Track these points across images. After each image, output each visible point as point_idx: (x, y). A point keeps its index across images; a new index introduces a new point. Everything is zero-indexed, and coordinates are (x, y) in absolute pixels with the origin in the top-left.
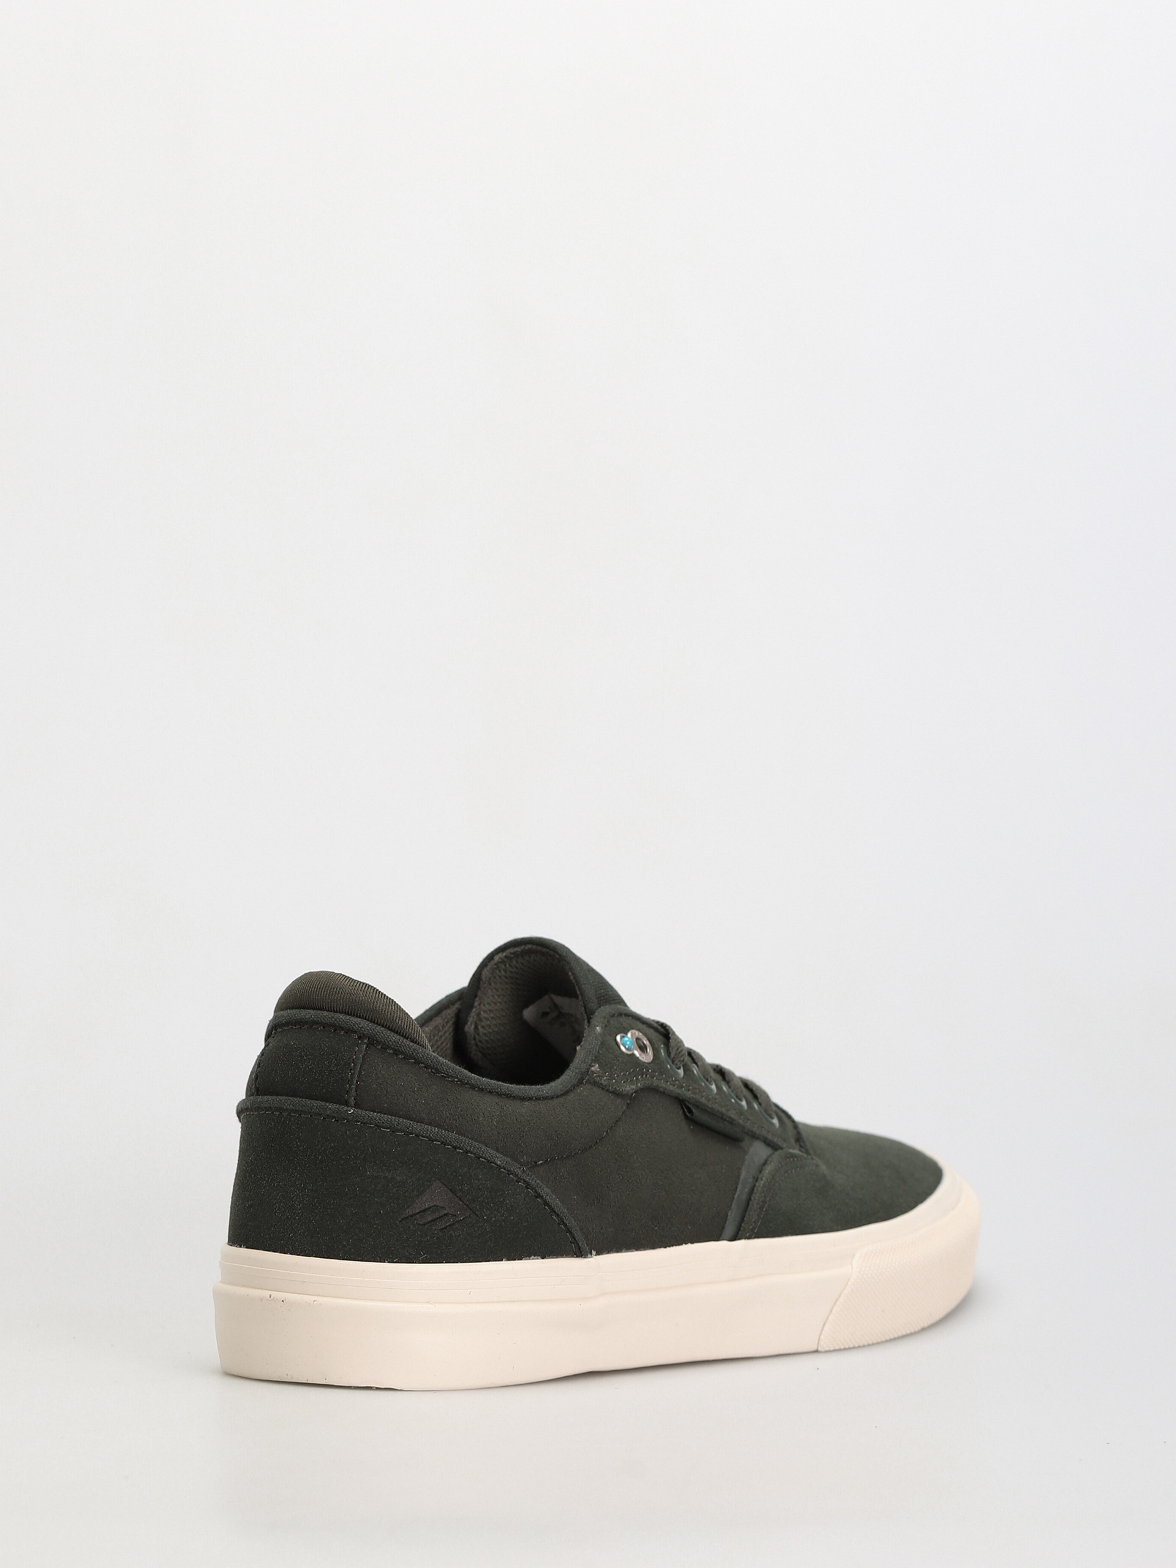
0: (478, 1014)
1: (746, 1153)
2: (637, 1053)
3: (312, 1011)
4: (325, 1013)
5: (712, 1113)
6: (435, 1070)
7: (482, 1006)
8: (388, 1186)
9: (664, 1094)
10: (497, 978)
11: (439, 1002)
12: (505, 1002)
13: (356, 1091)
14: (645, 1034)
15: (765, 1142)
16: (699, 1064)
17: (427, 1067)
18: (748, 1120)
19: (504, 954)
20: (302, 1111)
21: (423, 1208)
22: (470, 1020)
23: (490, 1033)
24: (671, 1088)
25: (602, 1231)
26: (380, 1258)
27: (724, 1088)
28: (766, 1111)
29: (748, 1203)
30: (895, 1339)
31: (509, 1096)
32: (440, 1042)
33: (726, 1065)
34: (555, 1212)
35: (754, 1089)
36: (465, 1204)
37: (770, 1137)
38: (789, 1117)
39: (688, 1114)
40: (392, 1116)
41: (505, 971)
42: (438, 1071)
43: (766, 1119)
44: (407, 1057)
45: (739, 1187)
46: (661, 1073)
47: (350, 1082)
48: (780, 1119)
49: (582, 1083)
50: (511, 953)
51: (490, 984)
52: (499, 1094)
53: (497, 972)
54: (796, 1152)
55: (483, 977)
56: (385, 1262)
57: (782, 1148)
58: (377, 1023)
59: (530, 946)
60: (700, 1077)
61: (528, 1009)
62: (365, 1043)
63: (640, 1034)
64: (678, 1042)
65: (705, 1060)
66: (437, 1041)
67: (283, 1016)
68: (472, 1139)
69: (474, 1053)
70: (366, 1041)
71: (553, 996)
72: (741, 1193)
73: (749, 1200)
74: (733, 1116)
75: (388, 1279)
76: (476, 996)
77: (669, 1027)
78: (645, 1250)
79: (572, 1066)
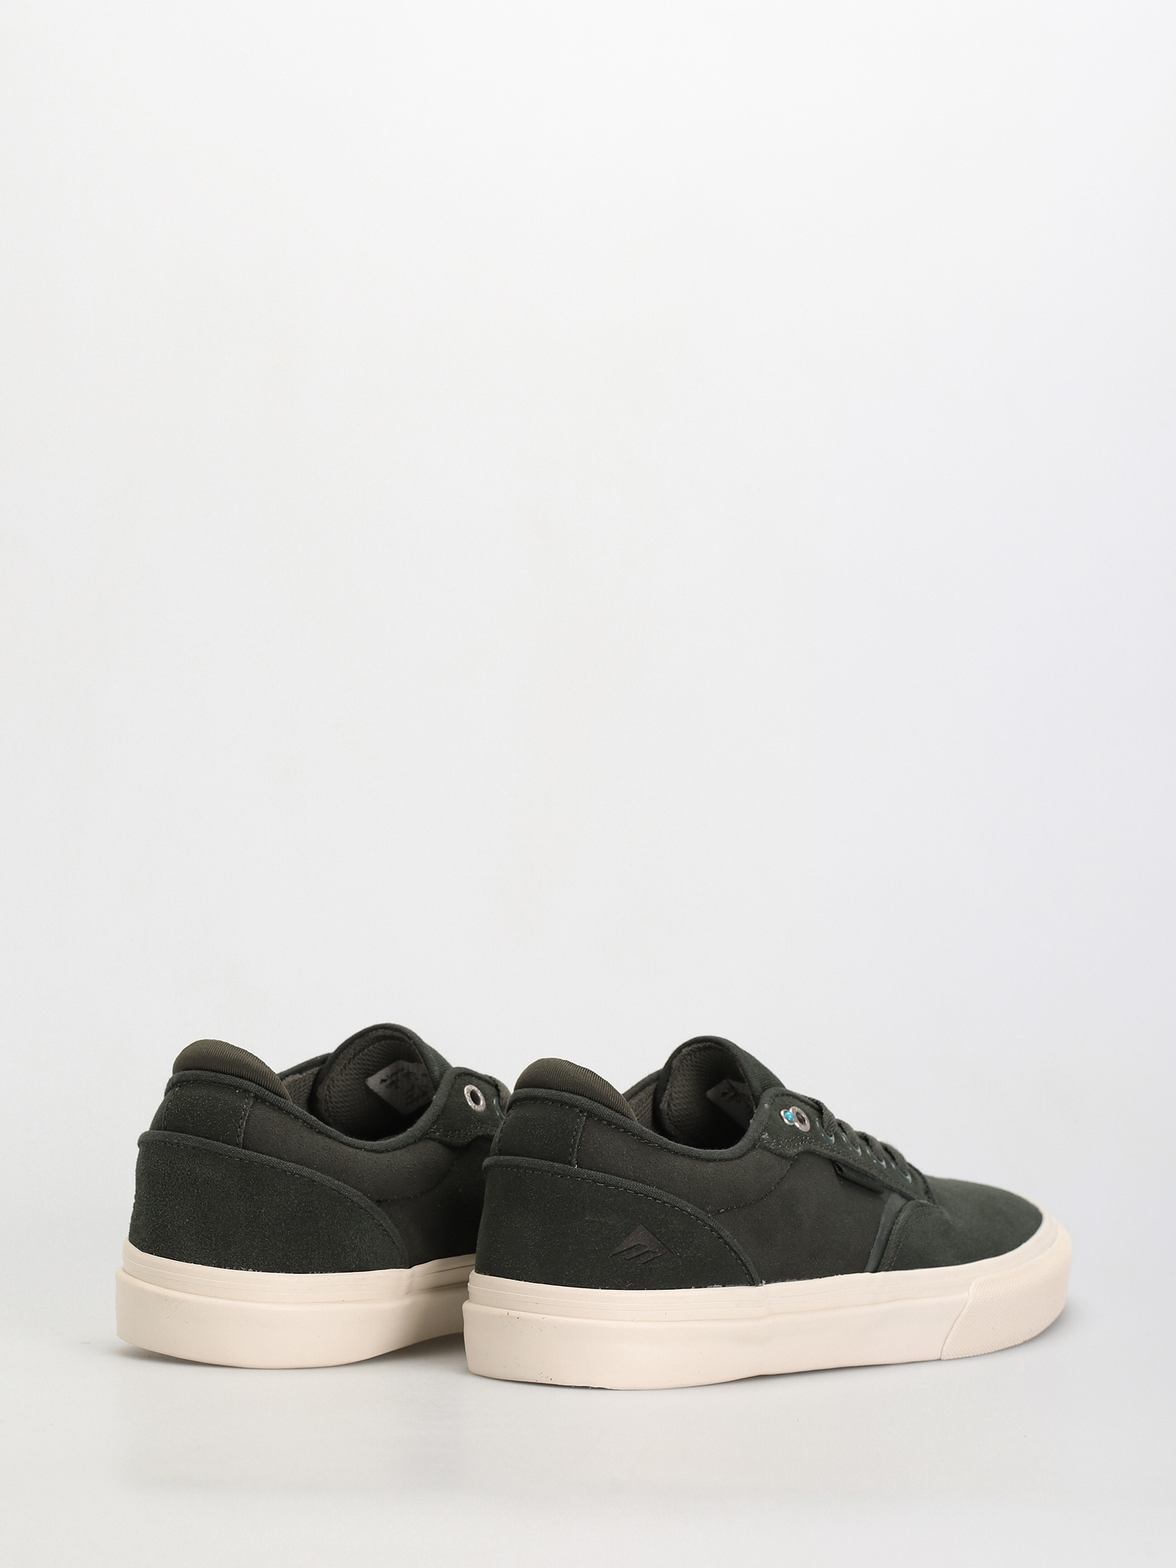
0: (671, 1095)
1: (885, 1203)
2: (797, 1124)
3: (543, 1090)
4: (554, 1092)
5: (858, 1171)
6: (640, 1138)
7: (673, 1089)
8: (602, 1228)
9: (819, 1156)
10: (685, 1066)
11: (643, 1080)
12: (692, 1085)
13: (577, 1154)
14: (803, 1110)
15: (900, 1194)
16: (847, 1132)
17: (633, 1135)
18: (887, 1176)
19: (690, 1048)
20: (534, 1169)
21: (630, 1246)
22: (664, 1099)
23: (680, 1109)
24: (825, 1151)
25: (771, 1265)
26: (595, 1285)
27: (868, 1152)
28: (901, 1170)
29: (887, 1243)
30: (1002, 1350)
31: (698, 1158)
32: (644, 1112)
33: (869, 1132)
34: (733, 1250)
35: (892, 1152)
36: (663, 1244)
37: (904, 1190)
38: (920, 1174)
39: (838, 1172)
40: (605, 1173)
41: (691, 1060)
42: (642, 1138)
43: (901, 1175)
44: (618, 1127)
45: (880, 1230)
46: (817, 1140)
47: (572, 1146)
48: (912, 1176)
49: (755, 1148)
50: (695, 1048)
51: (679, 1071)
52: (690, 1157)
53: (685, 1061)
54: (925, 1202)
55: (674, 1066)
56: (598, 1289)
57: (914, 1199)
58: (594, 1100)
59: (709, 1043)
60: (848, 1143)
61: (711, 1090)
62: (585, 1116)
63: (800, 1110)
64: (830, 1116)
65: (852, 1129)
66: (641, 1111)
67: (520, 1093)
68: (668, 1192)
69: (668, 1125)
70: (585, 1114)
71: (730, 1080)
72: (881, 1234)
73: (887, 1240)
74: (874, 1174)
75: (601, 1302)
76: (668, 1081)
77: (823, 1104)
78: (804, 1280)
79: (746, 1135)
